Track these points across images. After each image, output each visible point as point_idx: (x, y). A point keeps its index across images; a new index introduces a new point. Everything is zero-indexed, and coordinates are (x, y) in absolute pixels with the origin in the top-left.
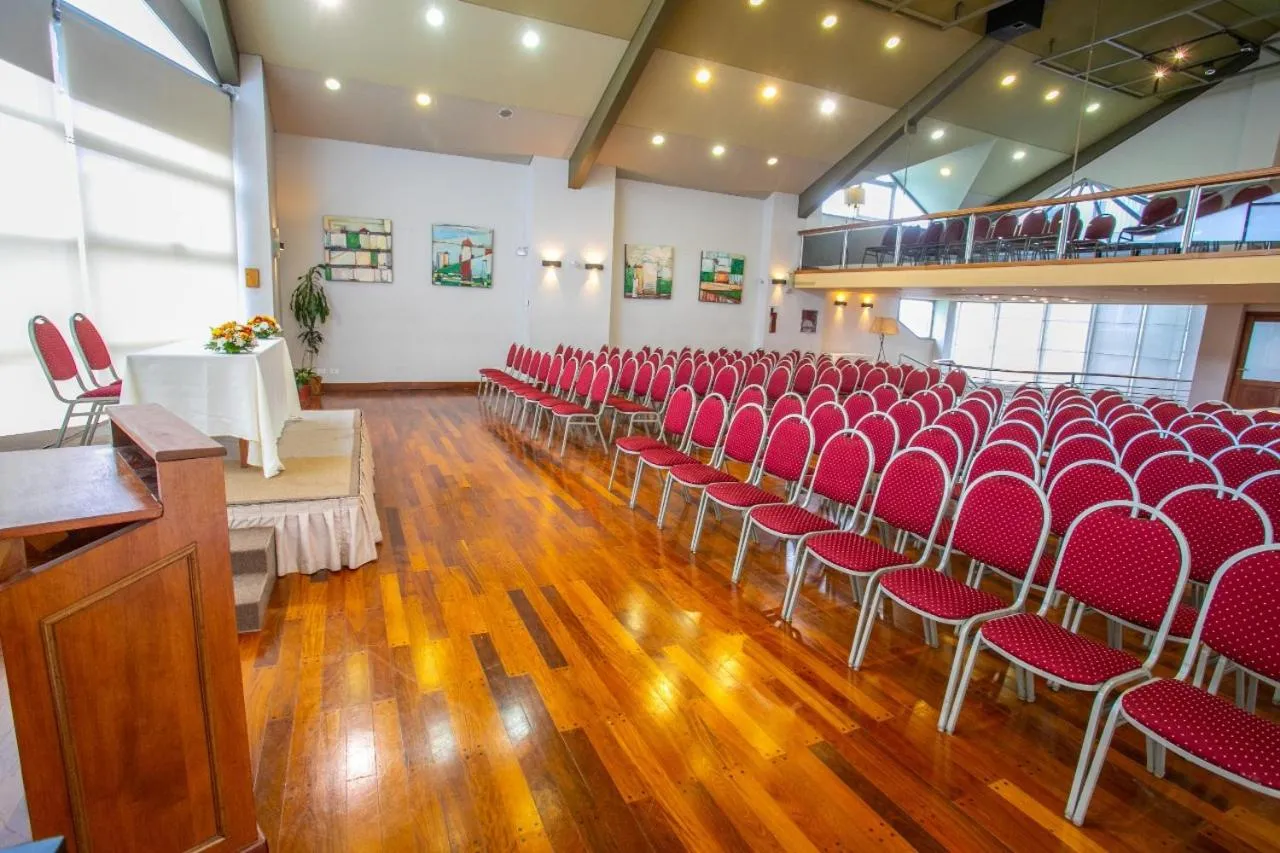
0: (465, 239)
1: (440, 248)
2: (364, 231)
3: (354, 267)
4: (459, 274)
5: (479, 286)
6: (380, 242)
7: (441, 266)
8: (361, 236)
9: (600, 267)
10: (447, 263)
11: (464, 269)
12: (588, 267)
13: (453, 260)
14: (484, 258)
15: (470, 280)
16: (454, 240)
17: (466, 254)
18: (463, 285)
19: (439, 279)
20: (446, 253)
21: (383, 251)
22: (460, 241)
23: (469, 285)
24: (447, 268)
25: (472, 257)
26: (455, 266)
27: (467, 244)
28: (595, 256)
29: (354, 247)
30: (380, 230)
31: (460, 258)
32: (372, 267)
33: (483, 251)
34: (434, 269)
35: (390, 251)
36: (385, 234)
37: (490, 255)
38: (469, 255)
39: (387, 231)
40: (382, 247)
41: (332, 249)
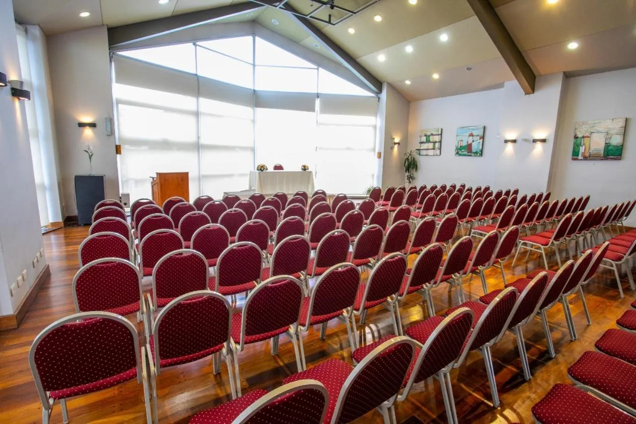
0: (470, 133)
1: (459, 138)
2: (432, 134)
3: (427, 149)
4: (466, 150)
5: (475, 156)
6: (437, 138)
7: (459, 147)
8: (431, 137)
9: (544, 141)
10: (461, 145)
11: (469, 147)
12: (535, 141)
13: (464, 144)
14: (478, 141)
15: (471, 153)
16: (465, 134)
17: (470, 140)
18: (468, 155)
19: (457, 153)
20: (462, 140)
21: (438, 142)
22: (468, 134)
23: (471, 156)
24: (461, 148)
25: (473, 141)
26: (465, 146)
27: (471, 135)
28: (540, 134)
29: (428, 141)
30: (437, 133)
31: (468, 142)
32: (434, 149)
33: (478, 138)
34: (456, 148)
35: (440, 142)
36: (439, 135)
37: (482, 140)
38: (472, 141)
39: (440, 133)
40: (438, 140)
41: (421, 143)
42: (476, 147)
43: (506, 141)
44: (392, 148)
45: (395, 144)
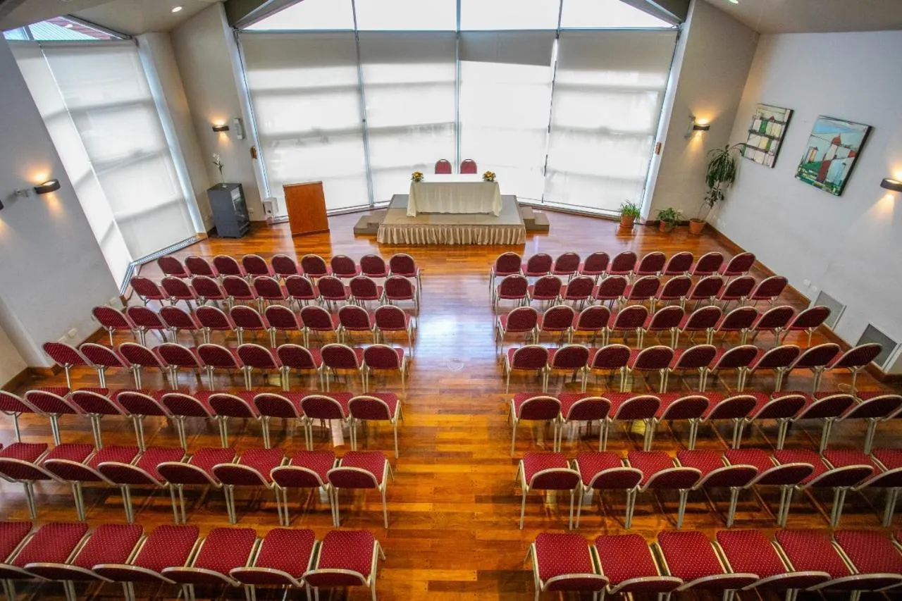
0: (837, 135)
1: (815, 143)
2: (772, 119)
3: (757, 149)
4: (817, 173)
5: (827, 191)
6: (778, 131)
7: (807, 162)
8: (769, 123)
10: (812, 159)
13: (818, 158)
14: (844, 161)
15: (822, 182)
16: (826, 137)
17: (831, 152)
18: (816, 185)
19: (800, 174)
20: (816, 149)
21: (777, 139)
22: (831, 137)
23: (820, 187)
24: (810, 165)
25: (835, 157)
26: (818, 164)
27: (838, 142)
29: (762, 133)
30: (781, 120)
31: (824, 157)
32: (766, 152)
33: (847, 152)
34: (802, 163)
35: (781, 140)
36: (781, 123)
37: (853, 158)
38: (833, 156)
39: (786, 121)
40: (777, 136)
41: (752, 132)
42: (836, 171)
43: (886, 185)
44: (688, 137)
45: (696, 128)
